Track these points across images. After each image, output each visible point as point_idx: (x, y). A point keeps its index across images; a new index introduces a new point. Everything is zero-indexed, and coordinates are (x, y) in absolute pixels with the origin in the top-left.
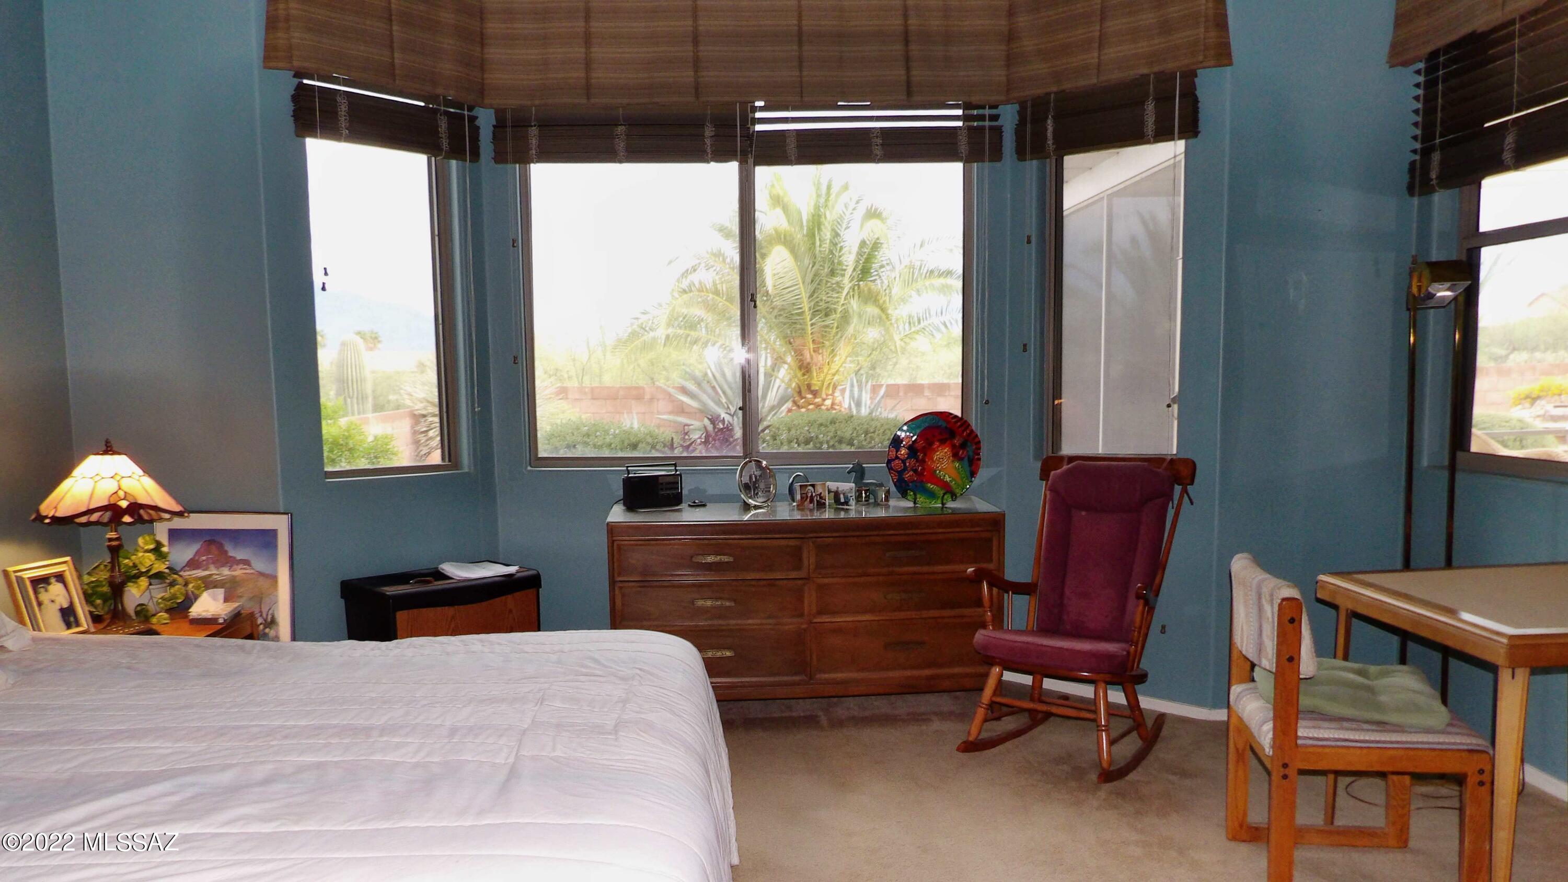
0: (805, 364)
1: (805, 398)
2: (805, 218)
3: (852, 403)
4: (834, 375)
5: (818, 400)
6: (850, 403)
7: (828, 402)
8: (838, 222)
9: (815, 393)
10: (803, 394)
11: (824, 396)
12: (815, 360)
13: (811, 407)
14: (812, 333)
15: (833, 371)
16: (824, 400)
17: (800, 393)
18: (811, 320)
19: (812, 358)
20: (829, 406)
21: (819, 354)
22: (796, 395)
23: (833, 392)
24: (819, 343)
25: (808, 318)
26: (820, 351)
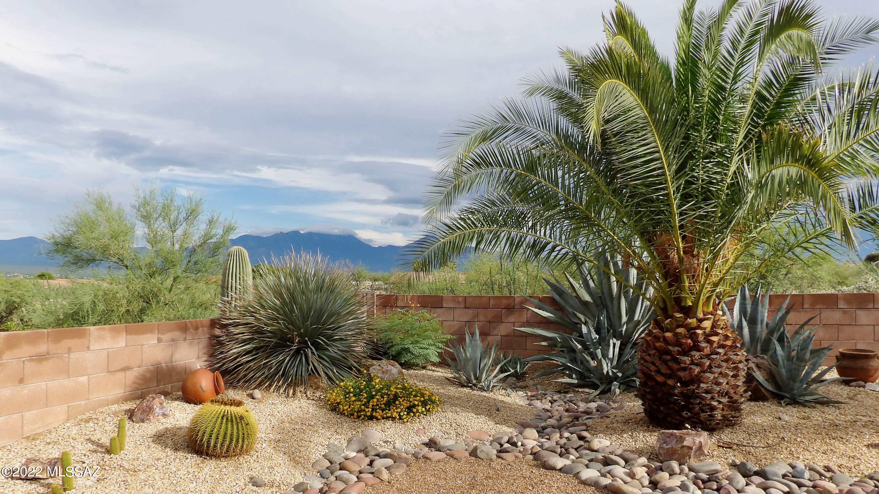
0: (671, 271)
1: (672, 317)
2: (673, 64)
3: (743, 320)
4: (716, 285)
5: (693, 321)
6: (740, 321)
7: (707, 324)
8: (722, 71)
9: (689, 312)
10: (670, 313)
11: (700, 315)
12: (686, 265)
13: (680, 330)
14: (681, 227)
15: (714, 279)
16: (701, 321)
17: (664, 310)
18: (679, 207)
19: (681, 260)
20: (708, 330)
21: (693, 256)
22: (659, 312)
23: (715, 309)
24: (693, 240)
25: (675, 203)
26: (695, 252)
